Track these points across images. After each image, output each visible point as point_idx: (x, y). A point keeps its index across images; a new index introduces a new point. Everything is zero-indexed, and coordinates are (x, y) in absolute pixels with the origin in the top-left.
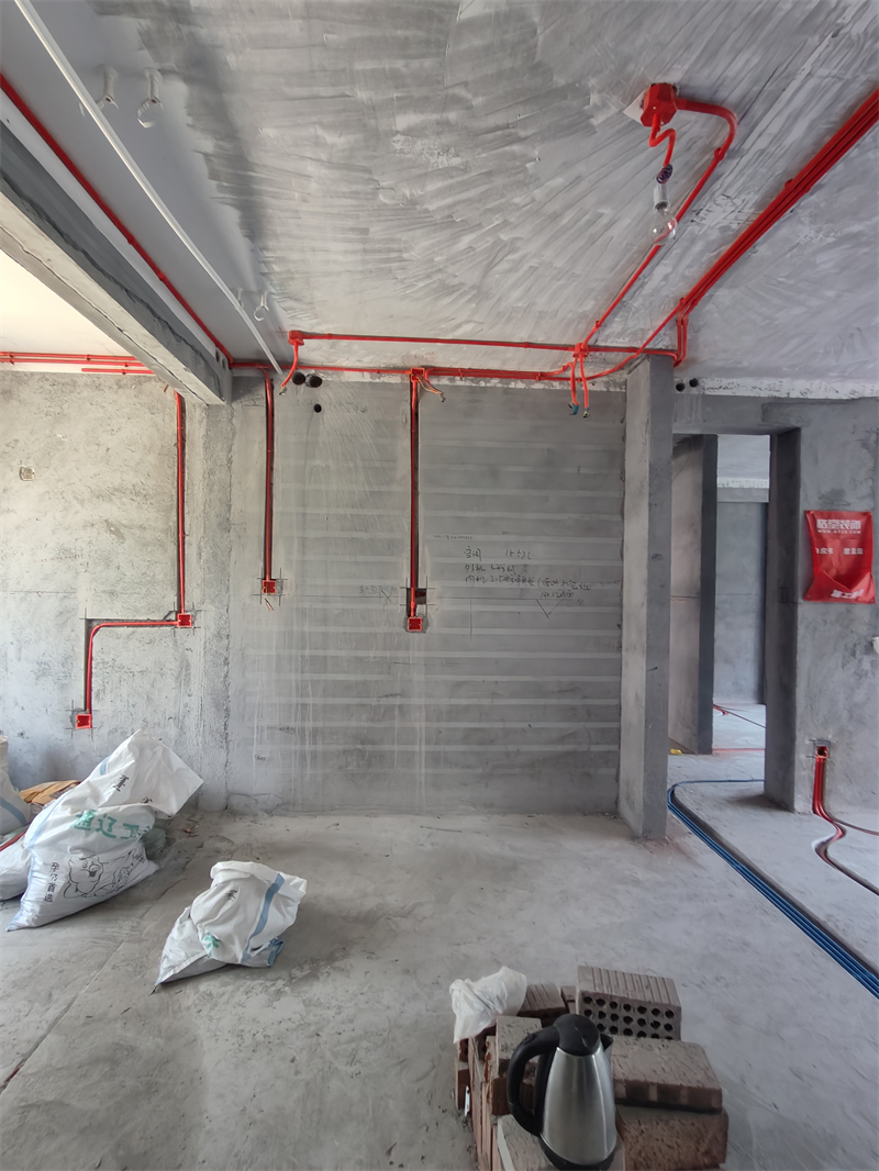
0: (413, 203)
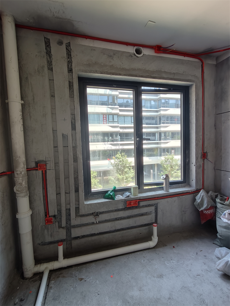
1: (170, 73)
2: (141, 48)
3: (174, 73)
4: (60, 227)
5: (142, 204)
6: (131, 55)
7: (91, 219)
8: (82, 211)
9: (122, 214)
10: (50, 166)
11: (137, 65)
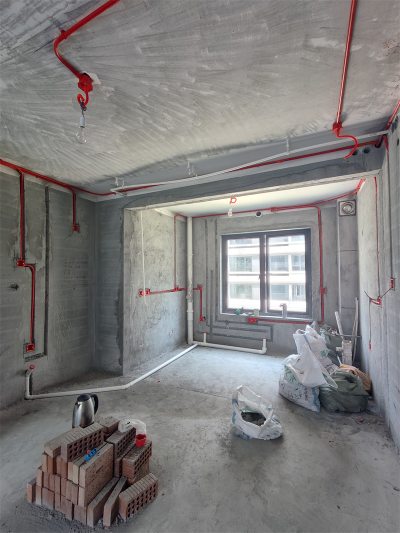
1: (285, 224)
2: (261, 211)
3: (289, 223)
4: (207, 325)
5: (259, 322)
6: (253, 218)
7: (224, 325)
8: (219, 318)
9: (244, 326)
10: (204, 288)
11: (258, 223)
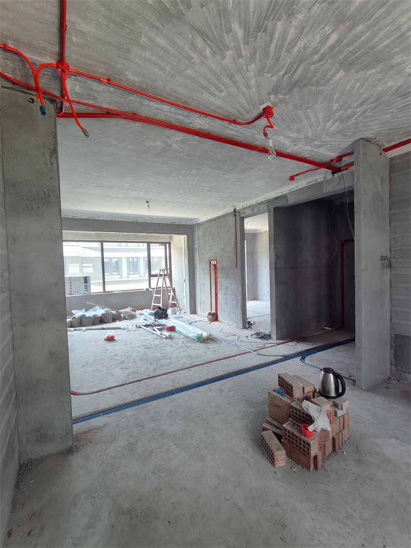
0: (291, 15)
